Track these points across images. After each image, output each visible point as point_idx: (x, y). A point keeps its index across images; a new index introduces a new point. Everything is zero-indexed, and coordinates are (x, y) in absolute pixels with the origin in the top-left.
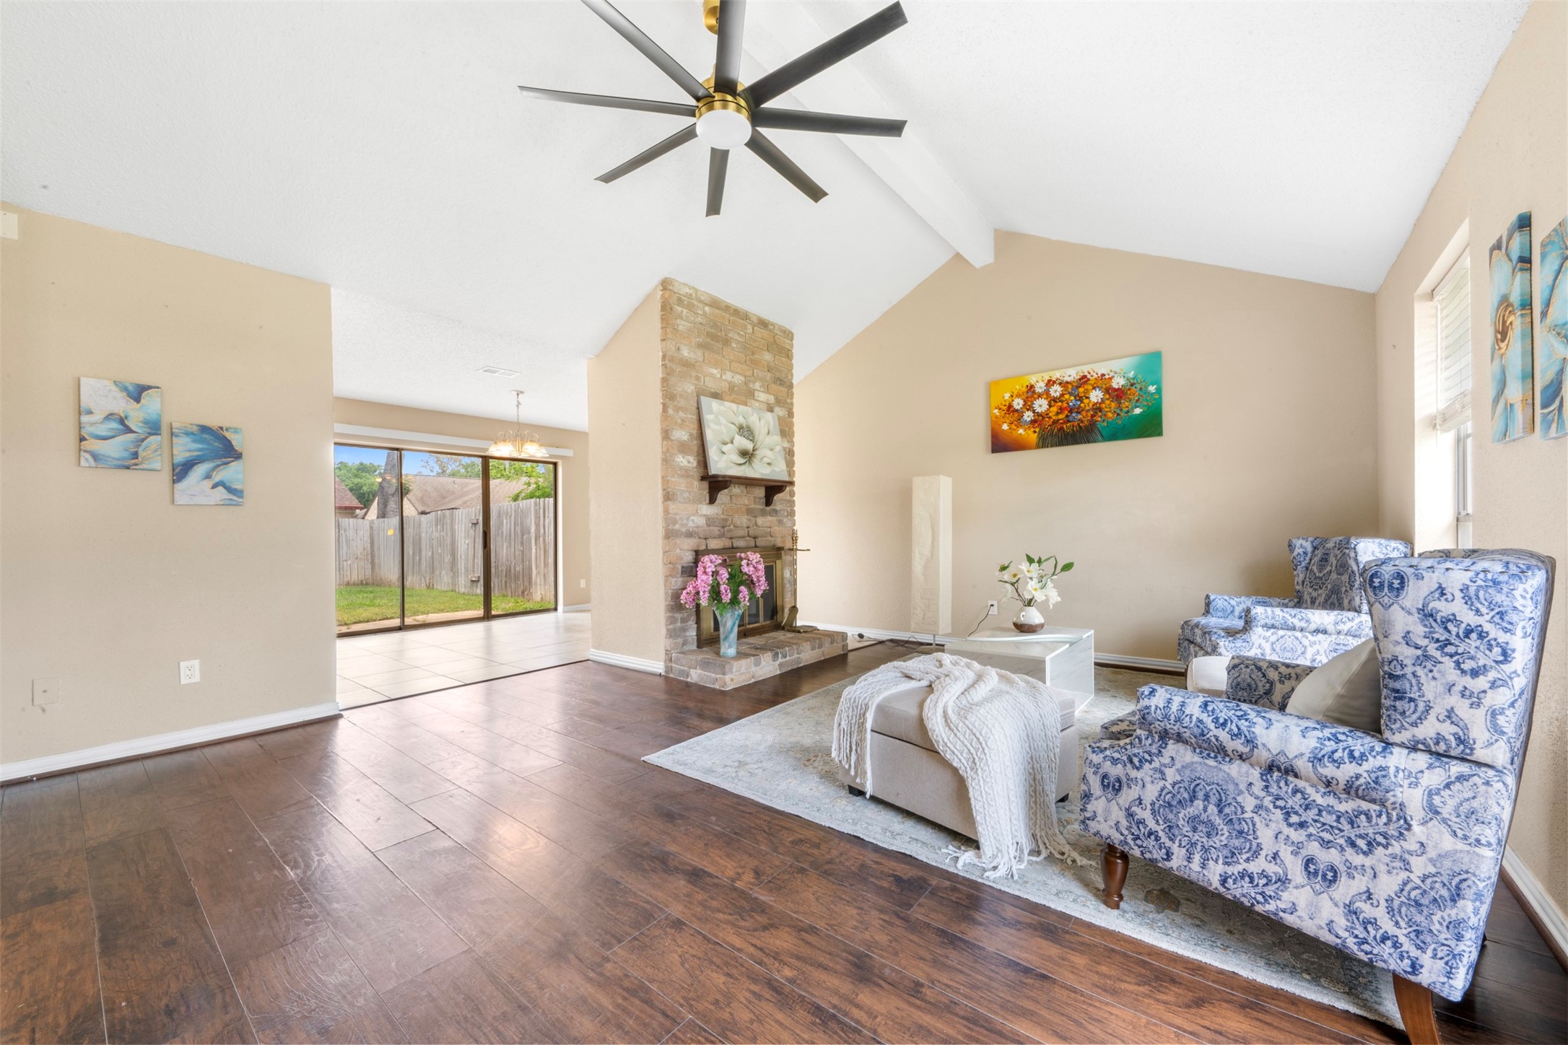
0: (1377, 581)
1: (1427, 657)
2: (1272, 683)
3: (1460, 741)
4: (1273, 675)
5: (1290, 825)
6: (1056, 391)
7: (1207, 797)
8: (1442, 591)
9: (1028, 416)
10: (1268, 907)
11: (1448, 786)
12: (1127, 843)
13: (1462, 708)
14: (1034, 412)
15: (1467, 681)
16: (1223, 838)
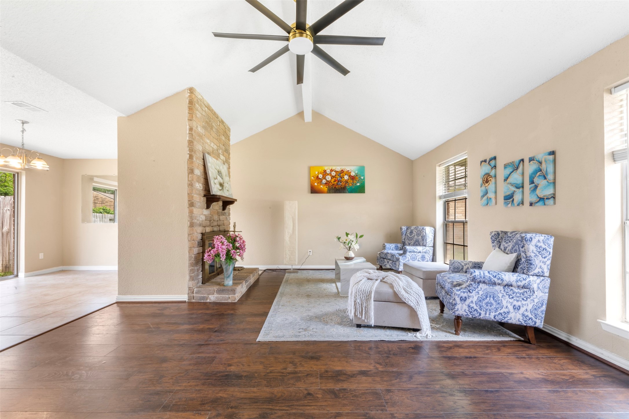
0: (526, 239)
1: (536, 255)
2: (463, 266)
3: (542, 272)
4: (463, 264)
5: (510, 298)
6: (333, 174)
7: (490, 296)
8: (539, 241)
9: (324, 181)
10: (505, 320)
11: (541, 282)
12: (468, 315)
13: (543, 266)
14: (326, 180)
15: (543, 259)
16: (494, 306)
